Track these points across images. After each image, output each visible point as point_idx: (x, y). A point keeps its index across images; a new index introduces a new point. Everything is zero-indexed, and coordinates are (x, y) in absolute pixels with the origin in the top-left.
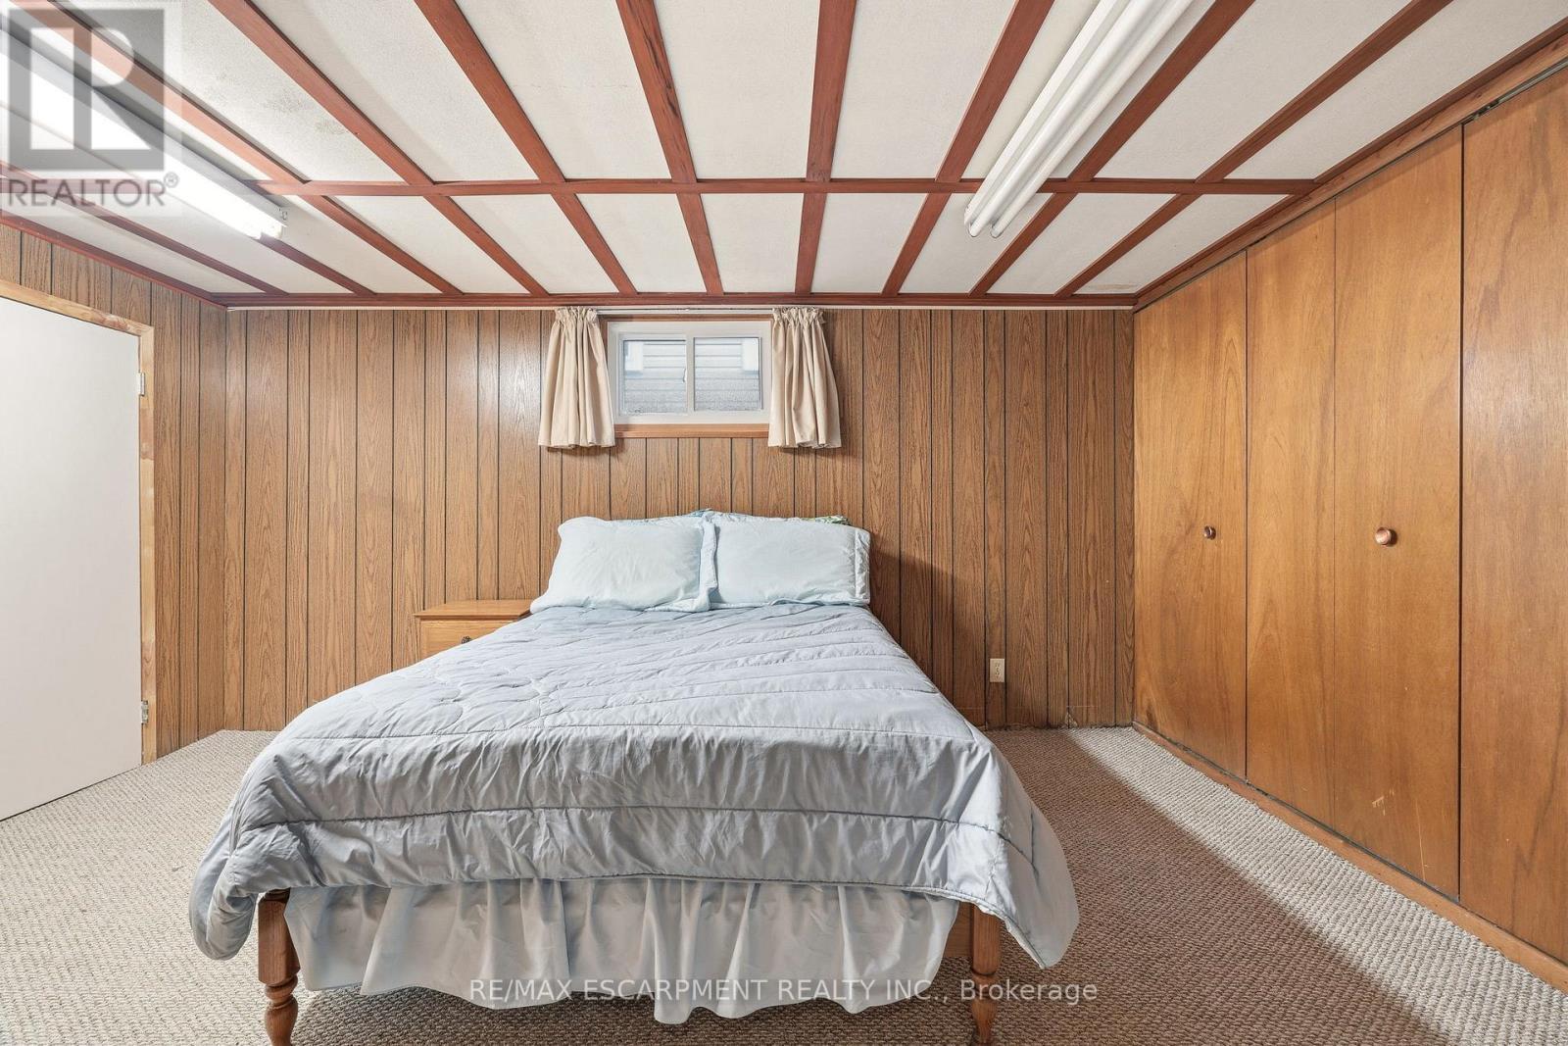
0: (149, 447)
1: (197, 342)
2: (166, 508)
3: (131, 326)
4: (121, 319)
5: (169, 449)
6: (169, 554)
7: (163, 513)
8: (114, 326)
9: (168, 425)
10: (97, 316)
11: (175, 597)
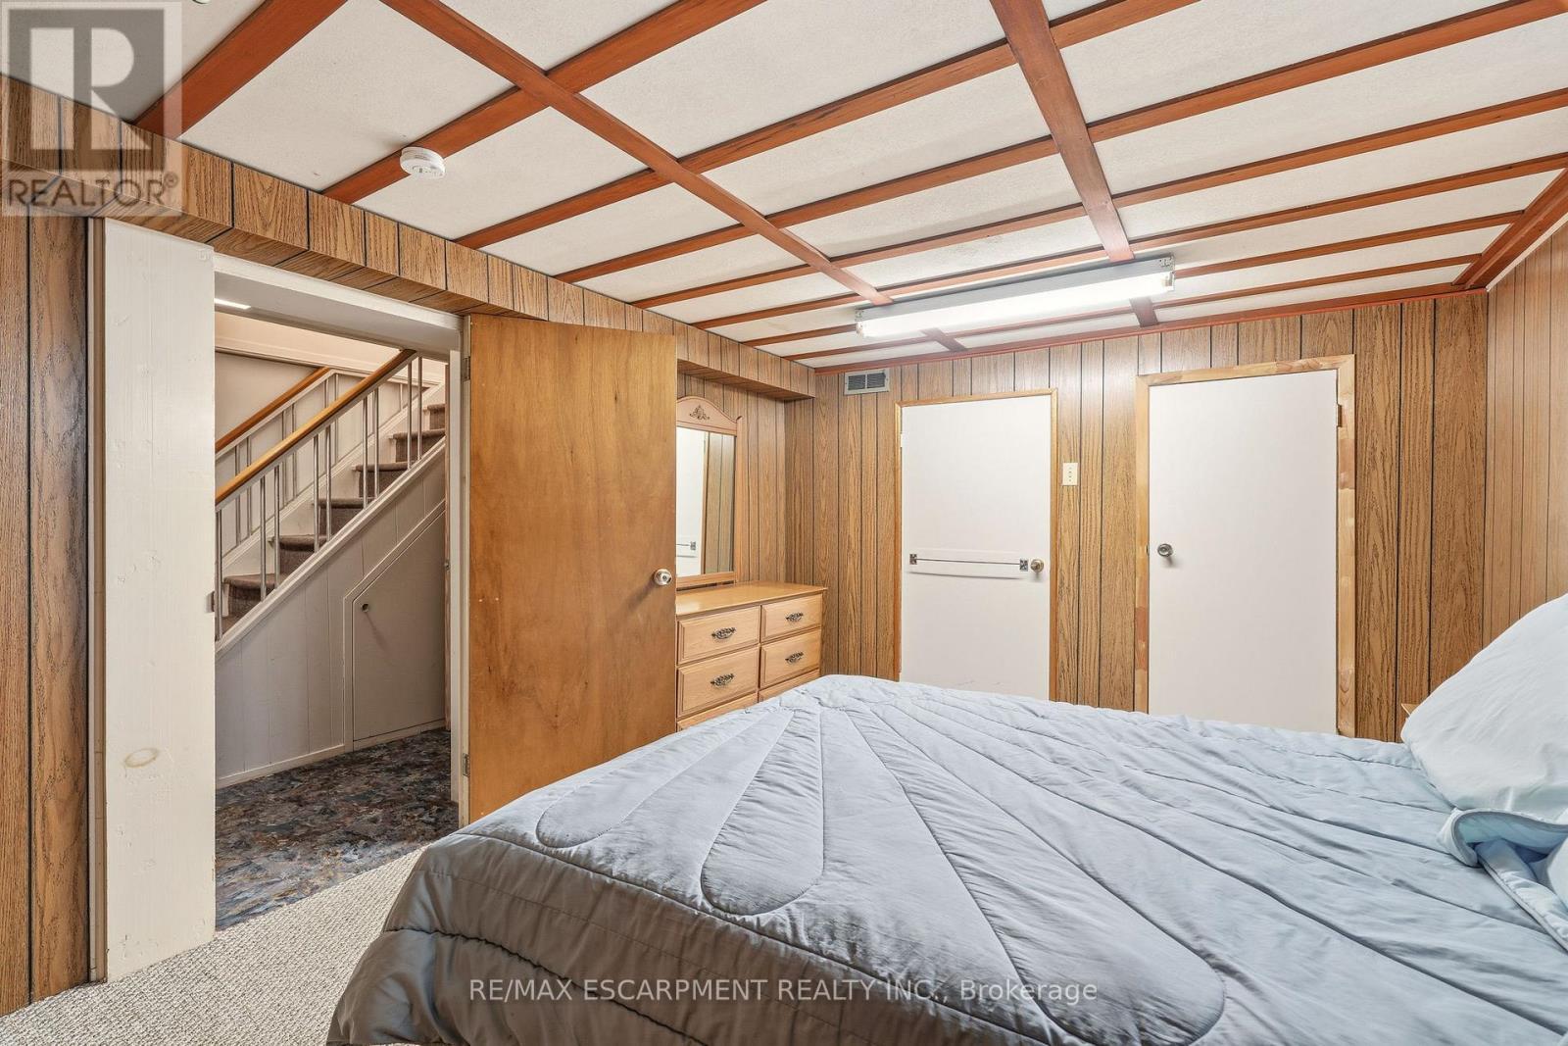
0: (1348, 476)
1: (1429, 348)
2: (1375, 537)
3: (1324, 362)
4: (1310, 360)
5: (1381, 475)
6: (1380, 586)
7: (1371, 543)
8: (1304, 369)
9: (1379, 450)
10: (1284, 366)
11: (1389, 631)
